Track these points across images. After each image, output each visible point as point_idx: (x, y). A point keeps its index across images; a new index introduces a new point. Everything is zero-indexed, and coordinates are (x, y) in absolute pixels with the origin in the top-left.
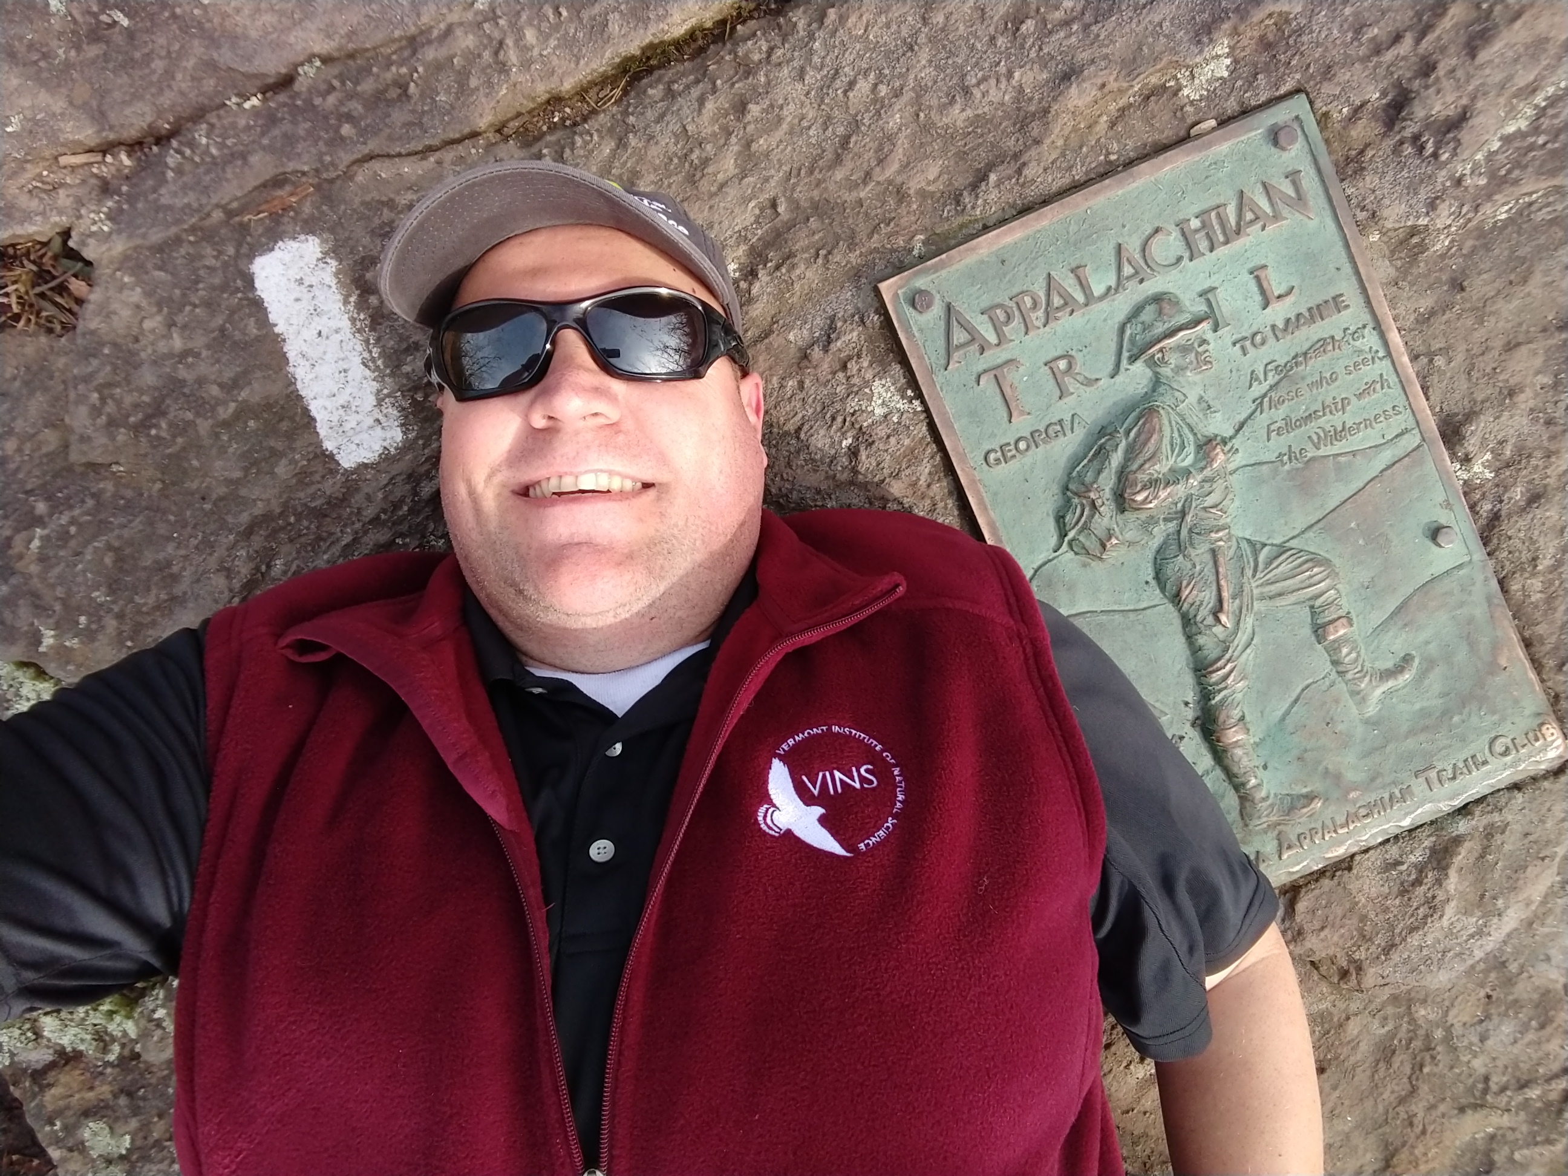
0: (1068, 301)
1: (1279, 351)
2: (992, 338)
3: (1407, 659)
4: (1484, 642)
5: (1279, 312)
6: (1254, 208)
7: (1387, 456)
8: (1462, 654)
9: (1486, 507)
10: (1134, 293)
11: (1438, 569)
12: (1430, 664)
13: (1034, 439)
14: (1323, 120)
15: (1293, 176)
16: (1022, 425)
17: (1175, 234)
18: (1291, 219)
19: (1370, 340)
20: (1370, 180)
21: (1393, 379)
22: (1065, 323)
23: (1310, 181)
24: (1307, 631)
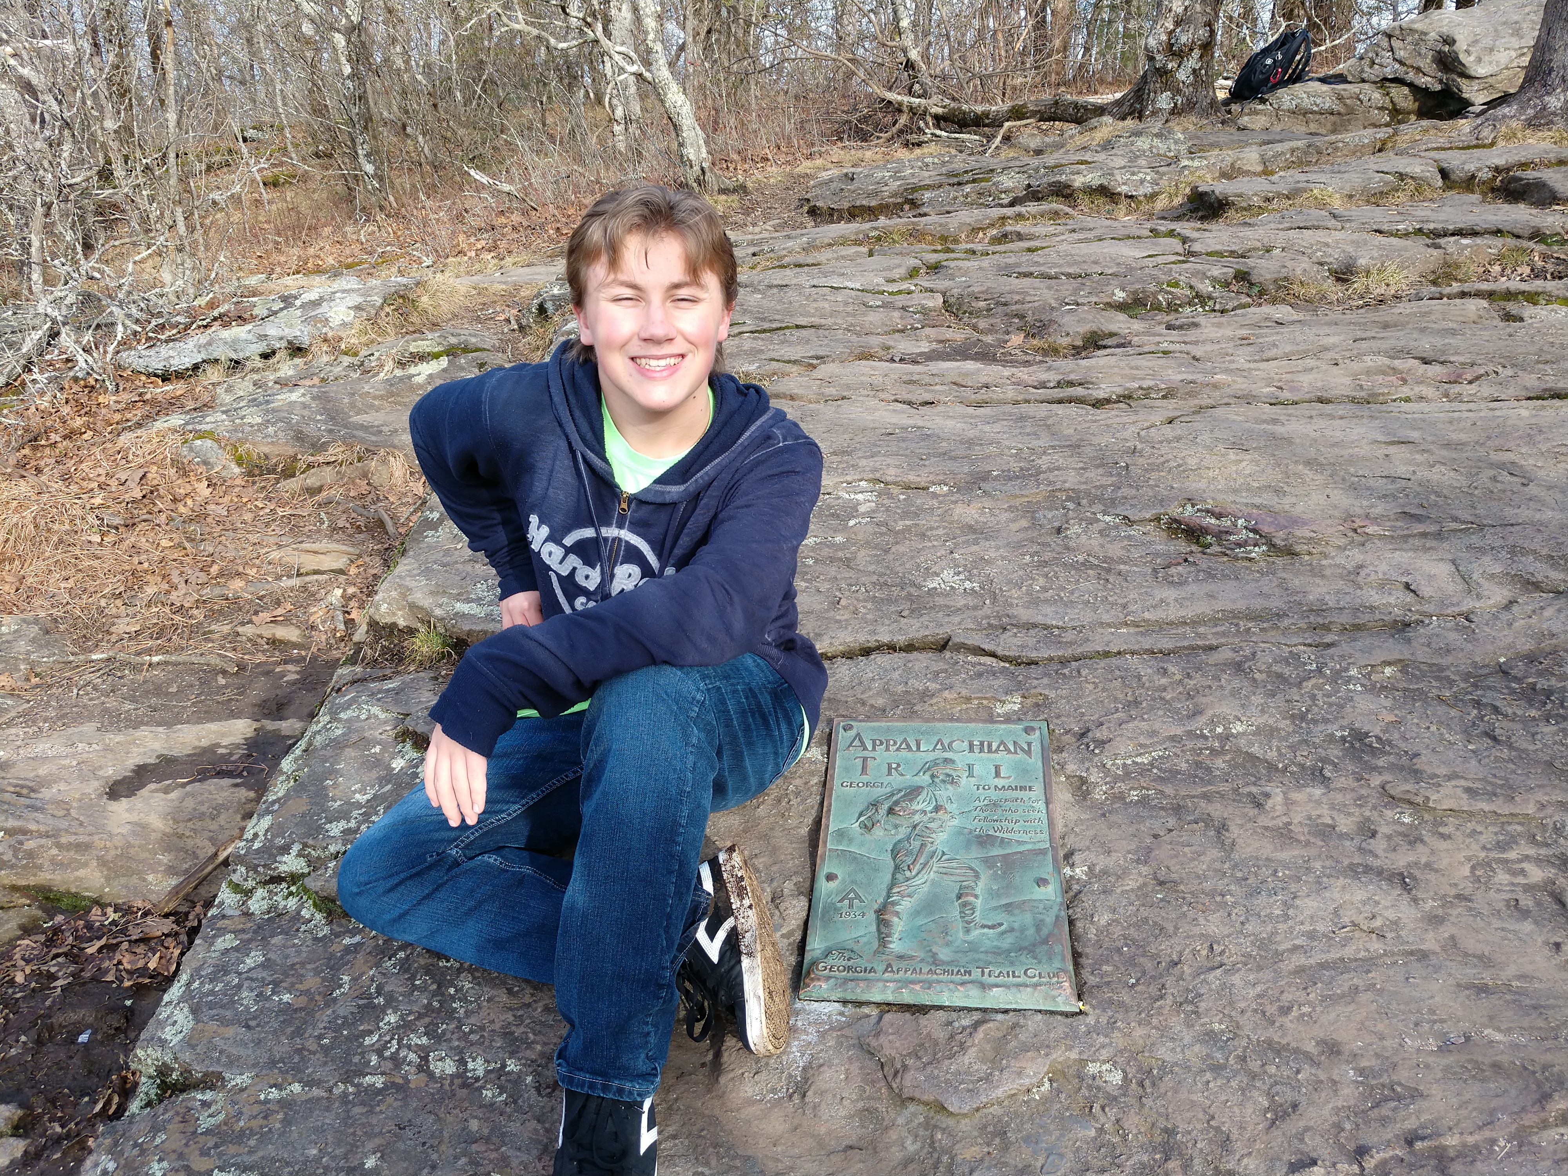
0: (909, 747)
1: (994, 795)
2: (870, 748)
3: (1001, 925)
4: (1045, 931)
5: (1000, 782)
6: (1005, 746)
7: (1029, 847)
8: (1031, 932)
9: (1076, 887)
10: (938, 754)
11: (1034, 897)
12: (1012, 930)
13: (867, 785)
14: (1051, 732)
15: (1029, 744)
16: (865, 778)
17: (966, 743)
18: (1021, 755)
19: (1041, 805)
20: (1065, 755)
21: (1045, 821)
22: (904, 753)
23: (1036, 748)
24: (954, 896)
